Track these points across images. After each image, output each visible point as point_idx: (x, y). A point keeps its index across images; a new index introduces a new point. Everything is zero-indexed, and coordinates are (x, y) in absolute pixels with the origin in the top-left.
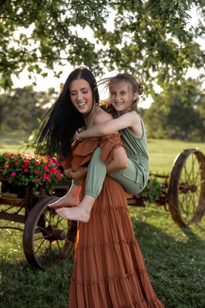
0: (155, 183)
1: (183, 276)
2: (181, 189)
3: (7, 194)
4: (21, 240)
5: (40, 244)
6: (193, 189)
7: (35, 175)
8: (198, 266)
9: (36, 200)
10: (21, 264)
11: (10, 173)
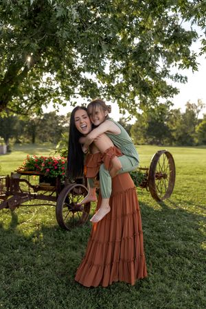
0: (140, 174)
1: (159, 231)
2: (157, 176)
3: (43, 183)
4: (55, 213)
5: (67, 215)
6: (165, 176)
7: (62, 170)
8: (169, 225)
9: (63, 186)
10: (55, 227)
11: (46, 169)
